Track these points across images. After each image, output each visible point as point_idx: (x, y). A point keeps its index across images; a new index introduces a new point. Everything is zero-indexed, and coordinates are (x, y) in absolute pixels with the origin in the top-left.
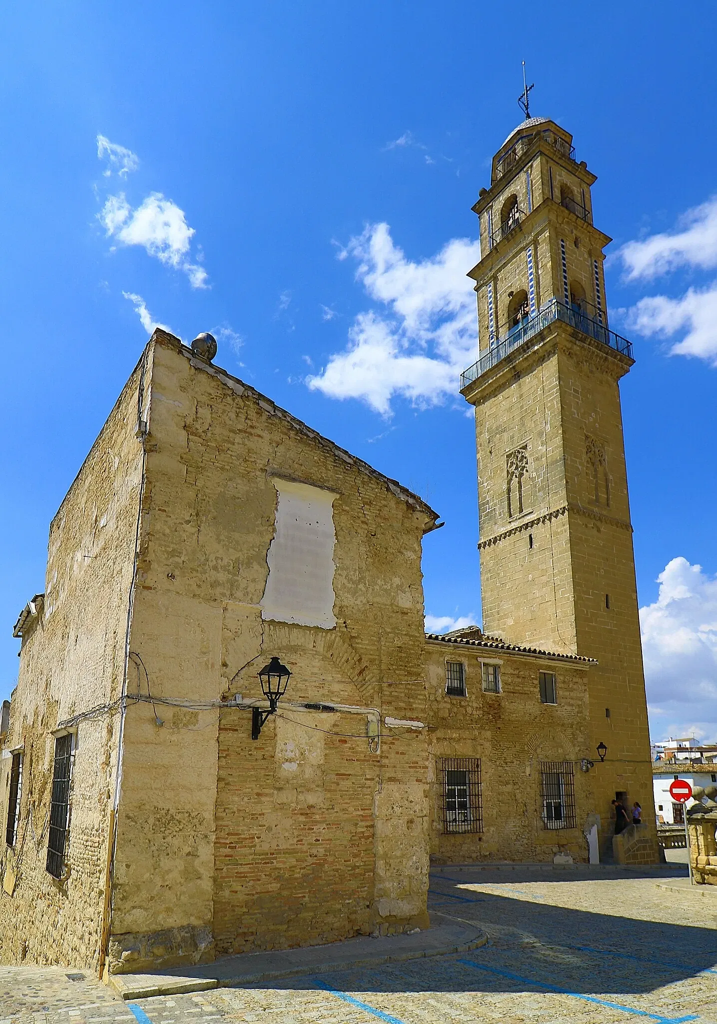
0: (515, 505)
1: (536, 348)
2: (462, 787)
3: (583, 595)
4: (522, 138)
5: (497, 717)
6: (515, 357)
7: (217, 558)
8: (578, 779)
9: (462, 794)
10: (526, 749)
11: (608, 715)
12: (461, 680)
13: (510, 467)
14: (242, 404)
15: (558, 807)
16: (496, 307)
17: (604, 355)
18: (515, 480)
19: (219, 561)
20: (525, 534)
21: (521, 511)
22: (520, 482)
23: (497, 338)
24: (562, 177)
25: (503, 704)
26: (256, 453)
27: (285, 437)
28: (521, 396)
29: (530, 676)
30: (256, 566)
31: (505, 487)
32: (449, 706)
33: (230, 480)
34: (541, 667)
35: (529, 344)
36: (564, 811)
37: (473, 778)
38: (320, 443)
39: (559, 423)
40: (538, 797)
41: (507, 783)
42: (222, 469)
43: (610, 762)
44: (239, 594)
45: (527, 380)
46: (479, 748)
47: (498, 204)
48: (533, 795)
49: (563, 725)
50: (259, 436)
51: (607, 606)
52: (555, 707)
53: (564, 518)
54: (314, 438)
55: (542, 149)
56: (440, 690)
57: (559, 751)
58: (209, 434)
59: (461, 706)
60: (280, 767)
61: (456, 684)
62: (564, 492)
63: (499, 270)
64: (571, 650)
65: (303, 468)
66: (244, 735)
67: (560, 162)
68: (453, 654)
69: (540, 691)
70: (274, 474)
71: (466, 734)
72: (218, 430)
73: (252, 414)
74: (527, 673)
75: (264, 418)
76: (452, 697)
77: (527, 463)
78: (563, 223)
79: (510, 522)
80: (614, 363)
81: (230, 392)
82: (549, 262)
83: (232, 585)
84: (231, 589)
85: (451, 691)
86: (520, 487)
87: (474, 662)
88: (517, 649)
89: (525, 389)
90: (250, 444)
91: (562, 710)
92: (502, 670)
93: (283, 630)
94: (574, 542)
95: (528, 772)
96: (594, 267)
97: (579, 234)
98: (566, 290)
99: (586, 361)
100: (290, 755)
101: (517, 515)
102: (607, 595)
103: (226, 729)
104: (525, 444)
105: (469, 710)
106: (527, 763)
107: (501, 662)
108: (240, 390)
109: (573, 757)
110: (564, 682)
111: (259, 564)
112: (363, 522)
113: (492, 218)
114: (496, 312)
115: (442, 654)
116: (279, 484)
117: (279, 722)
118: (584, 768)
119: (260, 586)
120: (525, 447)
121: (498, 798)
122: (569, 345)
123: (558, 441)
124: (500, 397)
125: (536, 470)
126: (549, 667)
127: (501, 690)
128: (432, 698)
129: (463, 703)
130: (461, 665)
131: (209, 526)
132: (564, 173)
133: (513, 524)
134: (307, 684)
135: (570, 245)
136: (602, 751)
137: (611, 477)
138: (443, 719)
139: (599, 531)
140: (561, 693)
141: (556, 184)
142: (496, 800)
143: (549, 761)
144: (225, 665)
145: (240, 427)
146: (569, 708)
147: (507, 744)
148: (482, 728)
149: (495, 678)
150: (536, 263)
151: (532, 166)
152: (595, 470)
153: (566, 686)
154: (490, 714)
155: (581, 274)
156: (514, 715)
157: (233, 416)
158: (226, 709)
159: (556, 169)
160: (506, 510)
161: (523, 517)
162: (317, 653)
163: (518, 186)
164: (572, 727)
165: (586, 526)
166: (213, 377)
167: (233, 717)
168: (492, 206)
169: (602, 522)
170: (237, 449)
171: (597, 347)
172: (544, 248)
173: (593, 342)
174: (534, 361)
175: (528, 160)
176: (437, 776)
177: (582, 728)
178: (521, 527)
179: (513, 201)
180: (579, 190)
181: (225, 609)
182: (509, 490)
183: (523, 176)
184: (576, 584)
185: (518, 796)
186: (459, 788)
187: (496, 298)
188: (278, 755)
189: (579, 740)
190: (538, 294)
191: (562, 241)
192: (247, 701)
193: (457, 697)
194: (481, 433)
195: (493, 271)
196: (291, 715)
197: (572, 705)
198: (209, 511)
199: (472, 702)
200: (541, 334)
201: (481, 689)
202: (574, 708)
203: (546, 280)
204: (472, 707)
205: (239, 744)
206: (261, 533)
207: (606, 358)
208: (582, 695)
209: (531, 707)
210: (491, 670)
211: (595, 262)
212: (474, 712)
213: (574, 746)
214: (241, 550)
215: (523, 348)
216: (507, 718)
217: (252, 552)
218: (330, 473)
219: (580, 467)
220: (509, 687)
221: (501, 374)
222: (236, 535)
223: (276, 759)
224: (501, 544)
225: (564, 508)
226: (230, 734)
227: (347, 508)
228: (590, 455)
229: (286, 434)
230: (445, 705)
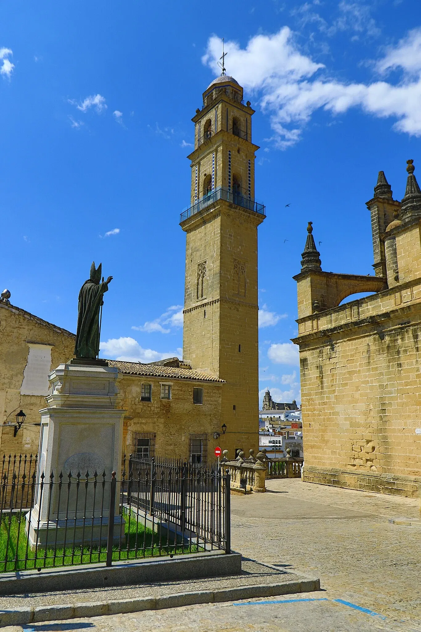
0: (200, 293)
1: (212, 211)
2: (146, 447)
3: (225, 346)
4: (216, 88)
5: (168, 411)
6: (203, 213)
7: (5, 375)
8: (211, 444)
9: (146, 450)
10: (183, 427)
11: (234, 409)
12: (150, 393)
13: (199, 271)
14: (18, 317)
15: (199, 458)
16: (199, 180)
17: (248, 214)
18: (201, 279)
19: (6, 375)
20: (203, 309)
21: (202, 296)
22: (202, 281)
23: (198, 198)
24: (235, 112)
25: (171, 405)
26: (22, 335)
27: (33, 327)
28: (205, 234)
29: (188, 390)
30: (19, 376)
31: (196, 281)
32: (142, 407)
33: (11, 346)
34: (195, 385)
35: (209, 208)
36: (202, 459)
37: (152, 442)
38: (48, 327)
39: (219, 254)
40: (188, 452)
41: (171, 445)
42: (9, 342)
43: (233, 434)
44: (12, 386)
45: (208, 225)
46: (156, 427)
47: (204, 121)
48: (185, 451)
49: (205, 415)
50: (23, 328)
51: (239, 351)
52: (201, 406)
53: (218, 304)
54: (46, 325)
55: (223, 99)
56: (137, 399)
57: (202, 428)
58: (5, 331)
59: (148, 407)
60: (24, 446)
61: (147, 395)
62: (219, 291)
63: (201, 159)
64: (215, 375)
65: (40, 337)
66: (11, 435)
67: (234, 104)
68: (145, 380)
69: (193, 398)
70: (28, 342)
71: (150, 420)
72: (8, 329)
73: (22, 320)
74: (186, 389)
75: (26, 321)
76: (143, 402)
77: (206, 271)
78: (231, 141)
79: (197, 302)
80: (254, 218)
81: (13, 314)
82: (221, 164)
83: (10, 384)
84: (9, 385)
85: (143, 399)
86: (202, 283)
87: (157, 384)
88: (180, 377)
89: (208, 230)
90: (20, 332)
91: (205, 407)
92: (173, 388)
93: (28, 398)
94: (222, 317)
95: (183, 438)
96: (248, 164)
97: (240, 146)
98: (230, 179)
99: (238, 218)
100: (28, 442)
101: (200, 298)
102: (240, 345)
103: (5, 434)
104: (205, 261)
105: (152, 408)
106: (183, 435)
107: (172, 384)
108: (17, 312)
109: (210, 431)
110: (208, 393)
111: (21, 375)
112: (63, 354)
113: (200, 127)
114: (199, 183)
115: (140, 381)
116: (30, 345)
117: (25, 430)
118: (215, 437)
119: (20, 383)
120: (205, 262)
121: (165, 452)
122: (227, 211)
123: (218, 263)
124: (197, 231)
125: (209, 276)
126: (200, 385)
127: (171, 398)
128: (133, 403)
129: (149, 405)
130: (150, 386)
131: (3, 363)
132: (235, 110)
133: (198, 302)
134: (36, 416)
135: (234, 153)
136: (224, 428)
137: (248, 281)
138: (138, 413)
139: (238, 311)
140: (205, 398)
141: (231, 118)
142: (164, 453)
143: (196, 433)
144: (6, 411)
145: (17, 326)
146: (209, 406)
147: (172, 425)
148: (159, 417)
149: (169, 392)
150: (216, 162)
151: (218, 107)
152: (239, 277)
153: (209, 395)
154: (164, 410)
155: (240, 169)
156: (178, 410)
157: (14, 322)
158: (5, 427)
159: (230, 108)
160: (196, 294)
161: (202, 300)
162: (41, 405)
163: (211, 115)
164: (210, 416)
165: (230, 308)
166: (7, 309)
167: (7, 429)
168: (200, 121)
169: (240, 306)
170: (15, 334)
171: (244, 211)
172: (220, 155)
173: (241, 209)
174: (211, 217)
175: (216, 103)
176: (133, 441)
177: (216, 416)
178: (201, 305)
179: (209, 122)
180: (244, 119)
181: (7, 392)
182: (198, 283)
183: (213, 111)
184: (221, 340)
185: (177, 451)
186: (145, 447)
187: (199, 174)
188: (24, 442)
189: (214, 422)
190: (216, 179)
191: (230, 151)
192: (13, 424)
193: (147, 402)
194: (188, 249)
195: (198, 160)
196: (29, 428)
197: (211, 405)
198: (3, 358)
199: (155, 404)
200: (213, 204)
201: (160, 398)
202: (212, 406)
203: (220, 173)
204: (154, 407)
205: (9, 439)
206: (22, 364)
207: (249, 216)
208: (218, 399)
209: (188, 406)
210: (167, 388)
211: (249, 160)
212: (155, 409)
213: (211, 425)
214: (14, 371)
215: (206, 209)
216: (173, 412)
217: (18, 371)
218: (51, 338)
219: (229, 277)
220: (176, 396)
221: (197, 220)
222: (12, 366)
223: (22, 443)
224: (193, 312)
225: (218, 299)
226: (6, 435)
227: (57, 350)
228: (236, 269)
229: (34, 326)
230: (139, 406)
